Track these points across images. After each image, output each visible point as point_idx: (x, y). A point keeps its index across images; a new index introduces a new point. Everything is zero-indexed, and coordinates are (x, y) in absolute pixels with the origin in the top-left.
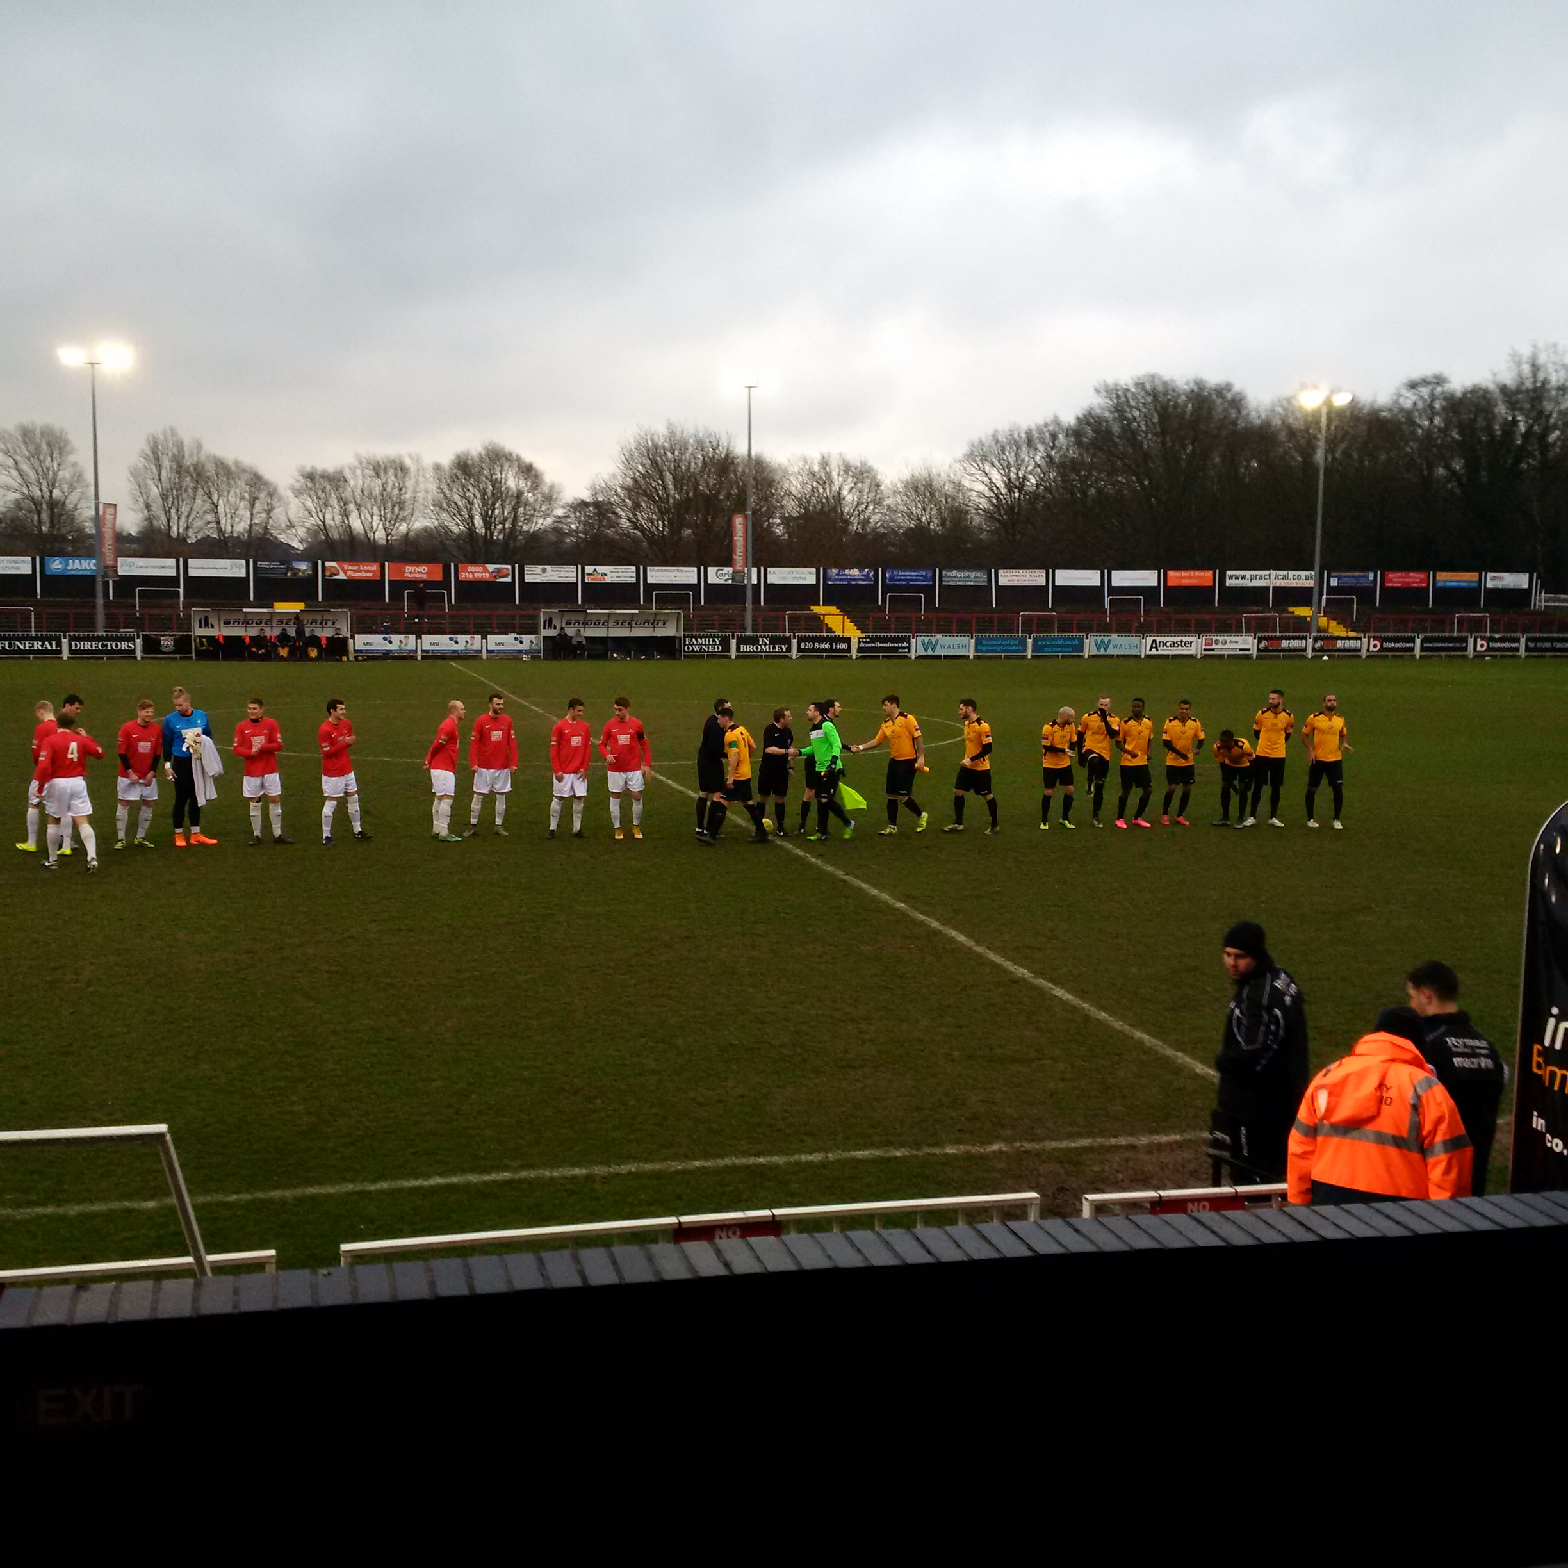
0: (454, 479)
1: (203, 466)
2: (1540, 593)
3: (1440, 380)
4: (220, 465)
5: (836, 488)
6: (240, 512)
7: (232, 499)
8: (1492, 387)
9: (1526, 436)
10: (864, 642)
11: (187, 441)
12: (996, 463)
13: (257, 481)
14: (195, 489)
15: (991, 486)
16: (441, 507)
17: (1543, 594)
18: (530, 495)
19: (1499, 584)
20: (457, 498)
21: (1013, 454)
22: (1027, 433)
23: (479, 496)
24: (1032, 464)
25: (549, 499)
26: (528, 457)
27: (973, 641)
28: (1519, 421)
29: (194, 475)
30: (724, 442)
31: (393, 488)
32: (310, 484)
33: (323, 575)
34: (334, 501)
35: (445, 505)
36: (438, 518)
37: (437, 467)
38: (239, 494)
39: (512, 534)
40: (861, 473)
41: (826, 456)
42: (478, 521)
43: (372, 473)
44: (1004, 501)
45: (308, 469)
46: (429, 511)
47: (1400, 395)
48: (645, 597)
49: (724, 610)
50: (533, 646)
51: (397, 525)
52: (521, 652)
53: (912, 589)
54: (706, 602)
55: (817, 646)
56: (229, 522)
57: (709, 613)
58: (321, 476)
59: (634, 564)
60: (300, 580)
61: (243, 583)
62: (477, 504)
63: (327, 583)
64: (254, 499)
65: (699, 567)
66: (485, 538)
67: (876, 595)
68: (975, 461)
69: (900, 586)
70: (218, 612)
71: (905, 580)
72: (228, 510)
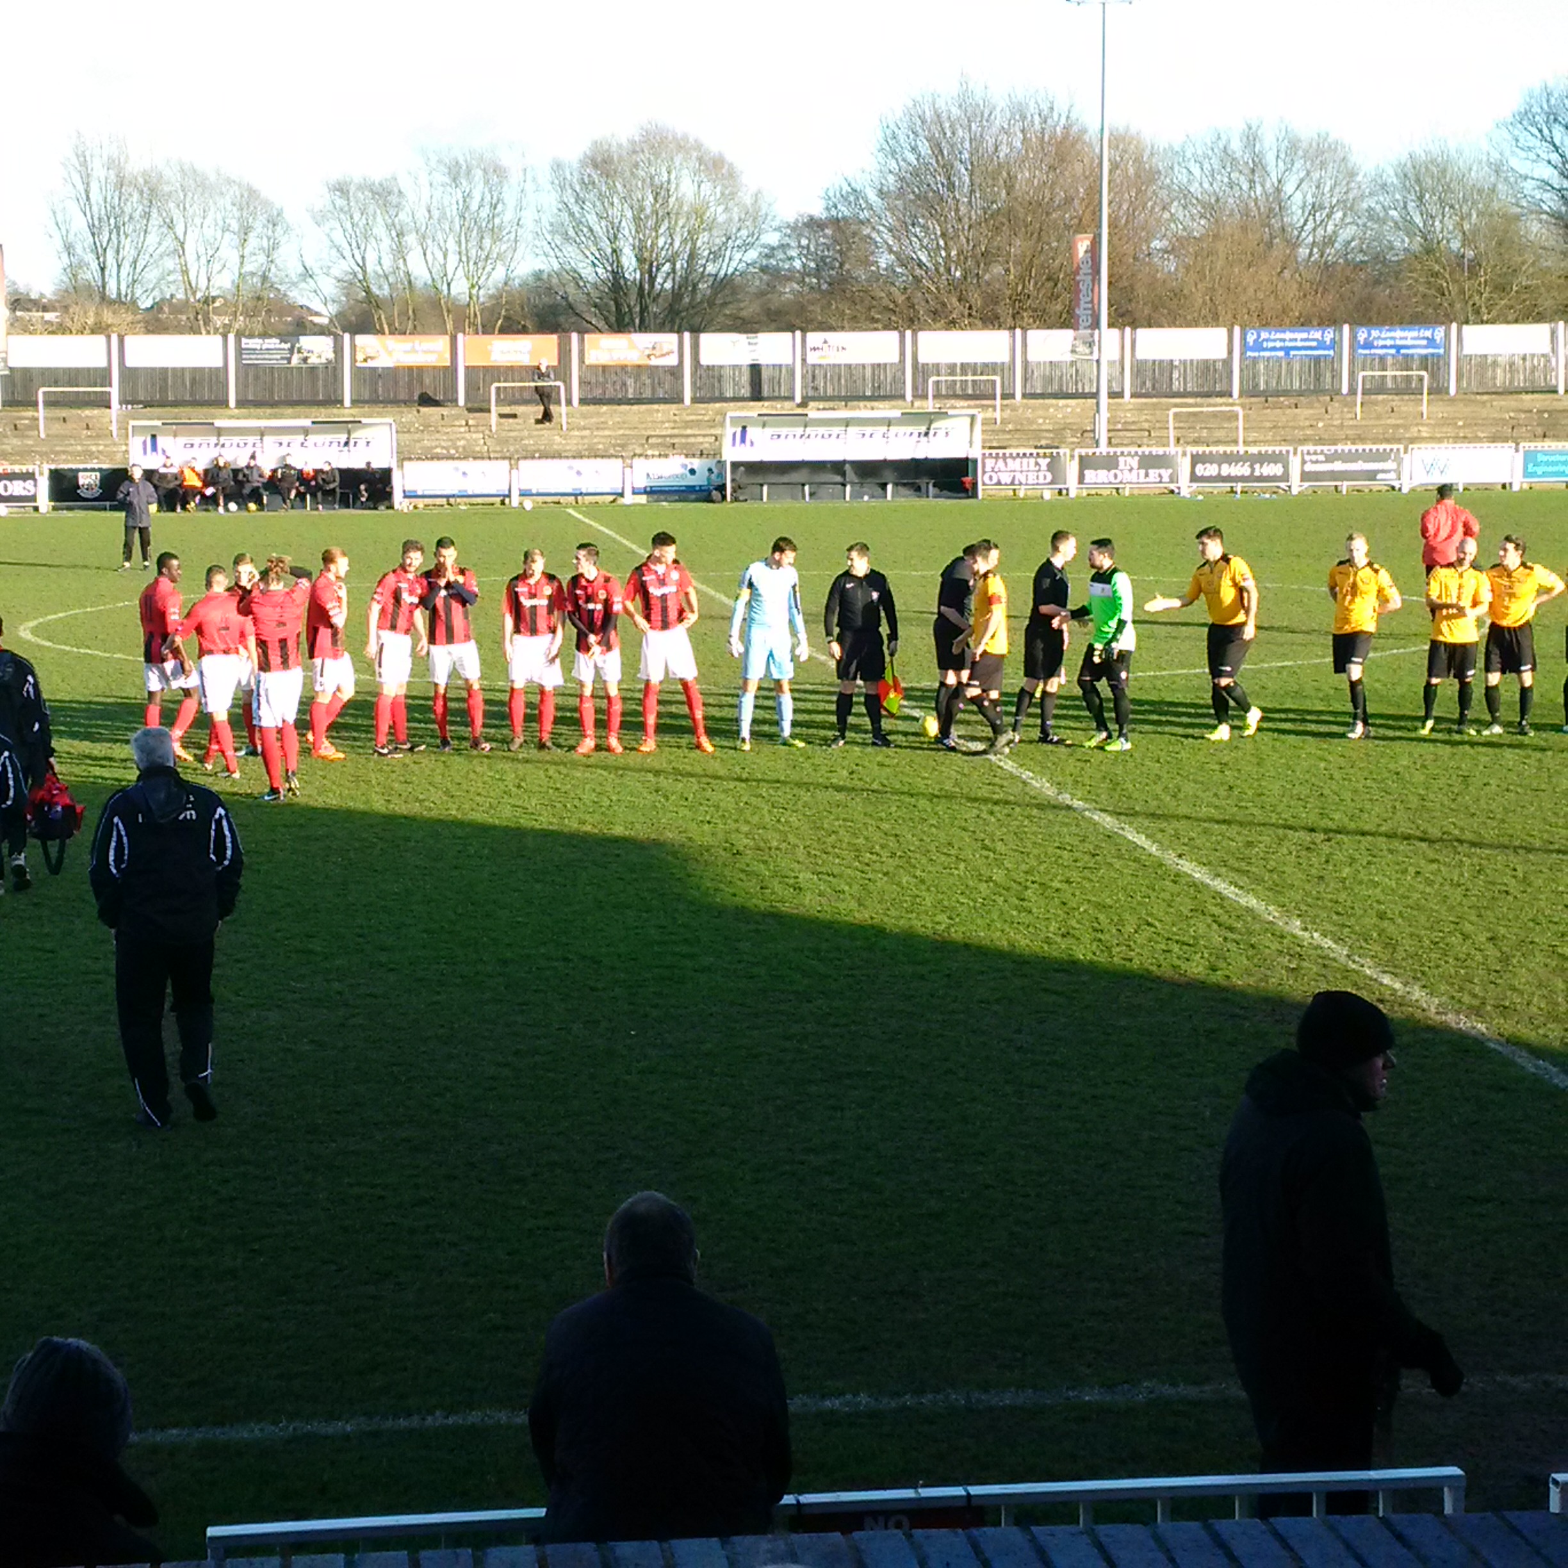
0: (586, 183)
1: (160, 176)
4: (189, 172)
5: (1272, 181)
6: (223, 253)
7: (209, 233)
10: (1313, 462)
13: (250, 200)
14: (147, 216)
16: (567, 238)
20: (592, 219)
23: (629, 214)
25: (754, 214)
27: (1519, 458)
29: (146, 192)
31: (481, 204)
32: (341, 202)
33: (354, 360)
34: (380, 230)
35: (571, 233)
36: (559, 254)
37: (559, 165)
38: (221, 223)
39: (687, 284)
41: (1254, 124)
42: (629, 261)
43: (447, 180)
45: (338, 176)
46: (545, 243)
48: (915, 388)
49: (1057, 407)
50: (713, 476)
51: (488, 269)
52: (691, 489)
53: (1406, 363)
54: (1024, 396)
55: (1226, 470)
56: (203, 270)
57: (1029, 414)
58: (360, 188)
59: (896, 329)
60: (313, 369)
61: (217, 377)
62: (627, 228)
63: (357, 372)
64: (246, 230)
65: (1012, 328)
66: (641, 288)
67: (1336, 375)
68: (1534, 124)
69: (1382, 358)
70: (178, 428)
71: (1391, 347)
72: (202, 251)
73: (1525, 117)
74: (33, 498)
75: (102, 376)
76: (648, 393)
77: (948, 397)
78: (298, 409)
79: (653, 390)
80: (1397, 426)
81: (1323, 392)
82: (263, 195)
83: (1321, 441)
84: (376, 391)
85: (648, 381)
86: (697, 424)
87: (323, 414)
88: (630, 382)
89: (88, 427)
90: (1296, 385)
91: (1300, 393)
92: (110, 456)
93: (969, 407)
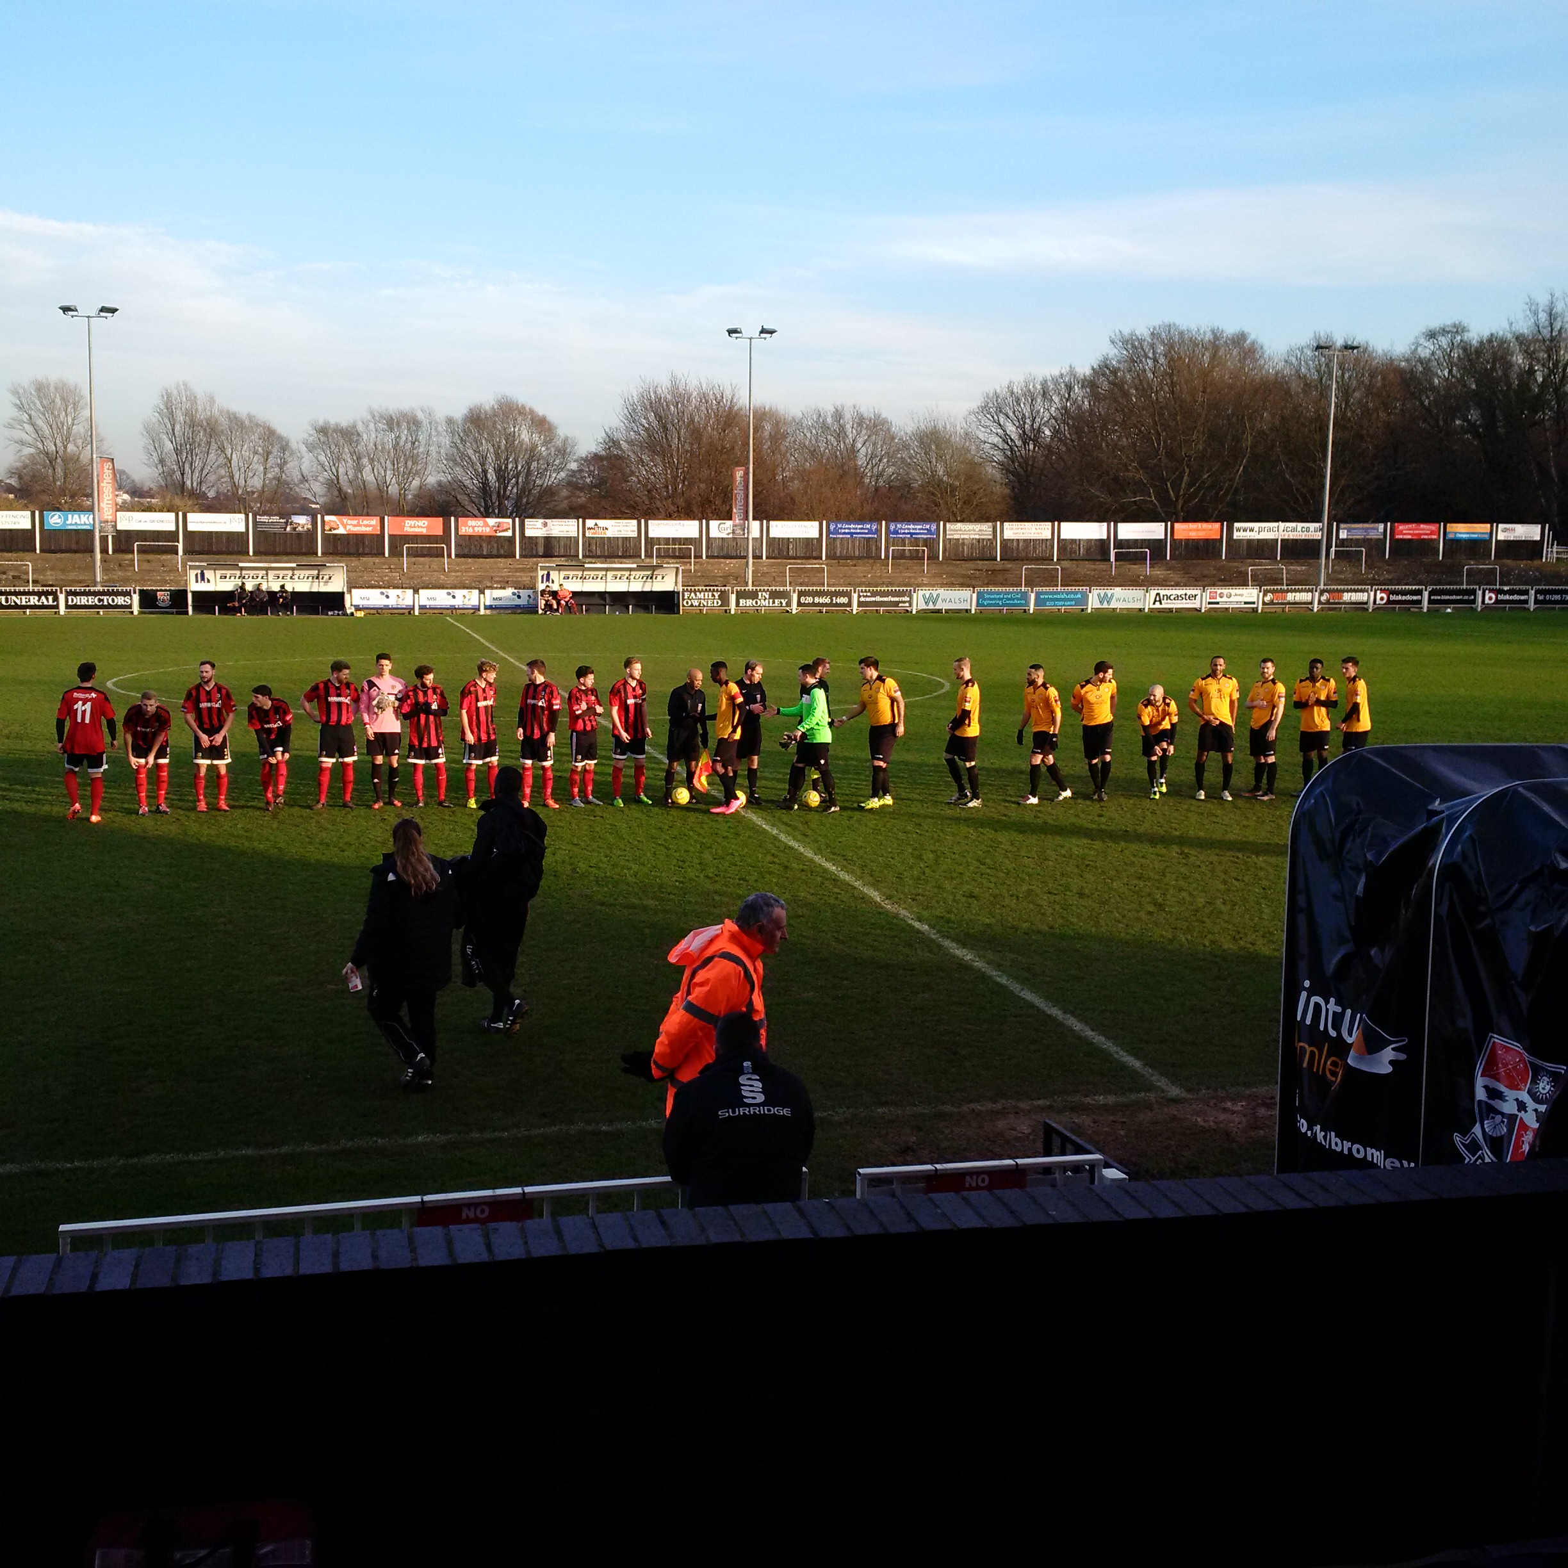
0: (467, 432)
1: (216, 421)
2: (1553, 545)
3: (1459, 329)
4: (233, 419)
5: (849, 441)
6: (254, 466)
7: (246, 454)
8: (1509, 336)
9: (1543, 386)
10: (864, 596)
11: (200, 395)
12: (1011, 414)
13: (270, 436)
14: (209, 443)
15: (1006, 438)
16: (455, 461)
17: (1555, 546)
18: (543, 449)
19: (1511, 537)
20: (470, 452)
21: (1028, 407)
22: (1042, 384)
23: (492, 450)
24: (1047, 415)
25: (563, 452)
26: (541, 411)
27: (975, 596)
28: (1536, 371)
29: (208, 430)
30: (728, 394)
31: (406, 442)
32: (322, 439)
33: (323, 530)
34: (347, 457)
35: (458, 460)
36: (451, 472)
37: (450, 421)
38: (252, 449)
39: (524, 491)
40: (875, 426)
41: (840, 408)
42: (492, 476)
43: (385, 427)
44: (1018, 454)
45: (321, 423)
46: (443, 465)
47: (1418, 345)
48: (646, 551)
49: (726, 564)
50: (531, 600)
51: (411, 478)
52: (518, 606)
53: (916, 542)
54: (707, 557)
55: (817, 600)
56: (242, 476)
57: (709, 567)
58: (335, 431)
59: (635, 518)
60: (299, 535)
61: (241, 537)
62: (491, 458)
63: (326, 537)
64: (268, 453)
65: (700, 520)
66: (499, 492)
67: (879, 549)
68: (990, 413)
69: (903, 540)
70: (215, 567)
71: (908, 533)
72: (241, 464)
73: (984, 409)
74: (130, 606)
75: (172, 536)
76: (495, 552)
77: (664, 557)
78: (290, 557)
79: (498, 550)
80: (910, 578)
81: (871, 558)
82: (279, 431)
83: (869, 585)
84: (337, 548)
85: (495, 545)
86: (522, 570)
87: (305, 560)
88: (484, 545)
89: (163, 566)
90: (857, 554)
91: (859, 558)
92: (177, 582)
93: (676, 563)
